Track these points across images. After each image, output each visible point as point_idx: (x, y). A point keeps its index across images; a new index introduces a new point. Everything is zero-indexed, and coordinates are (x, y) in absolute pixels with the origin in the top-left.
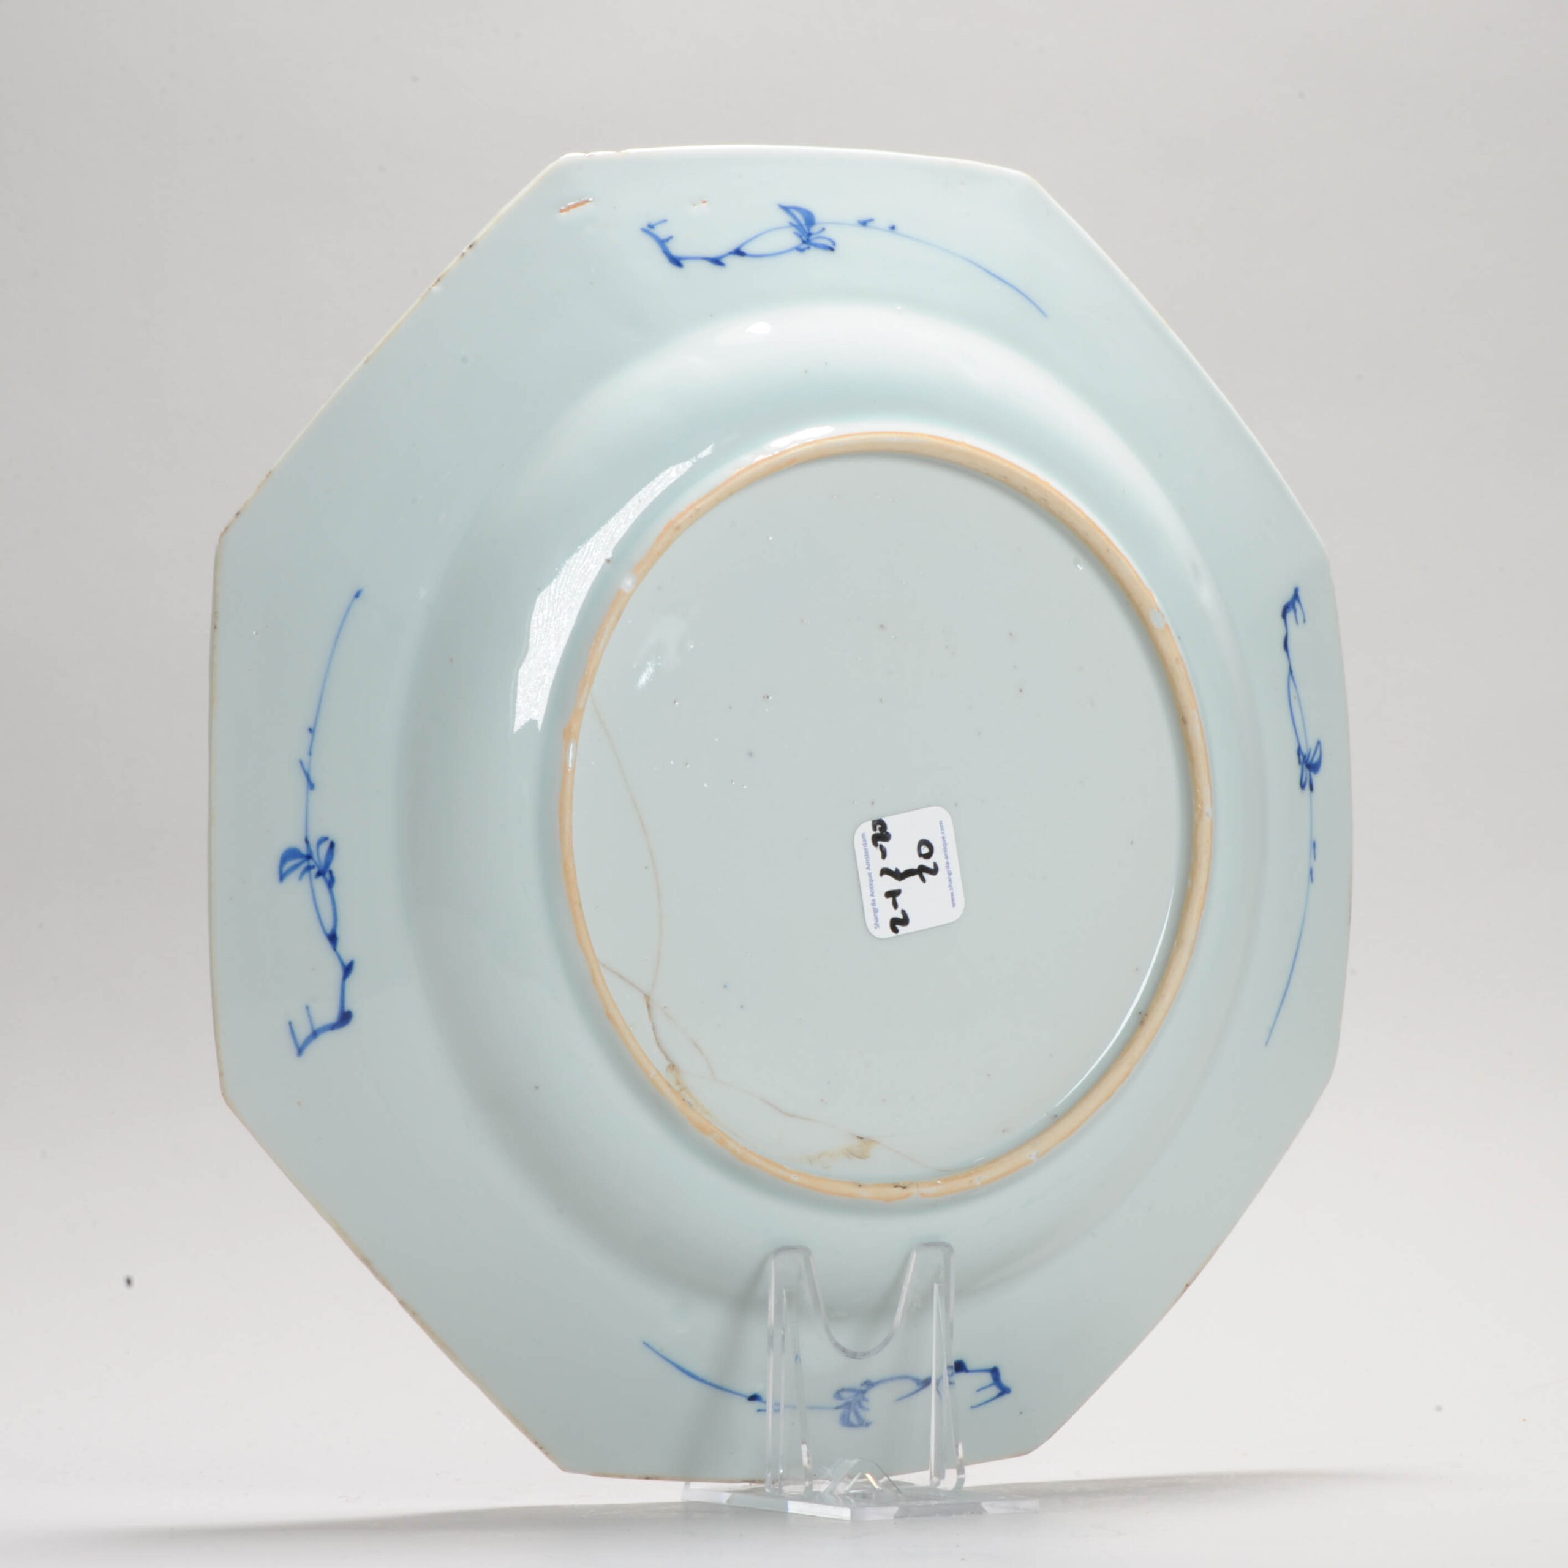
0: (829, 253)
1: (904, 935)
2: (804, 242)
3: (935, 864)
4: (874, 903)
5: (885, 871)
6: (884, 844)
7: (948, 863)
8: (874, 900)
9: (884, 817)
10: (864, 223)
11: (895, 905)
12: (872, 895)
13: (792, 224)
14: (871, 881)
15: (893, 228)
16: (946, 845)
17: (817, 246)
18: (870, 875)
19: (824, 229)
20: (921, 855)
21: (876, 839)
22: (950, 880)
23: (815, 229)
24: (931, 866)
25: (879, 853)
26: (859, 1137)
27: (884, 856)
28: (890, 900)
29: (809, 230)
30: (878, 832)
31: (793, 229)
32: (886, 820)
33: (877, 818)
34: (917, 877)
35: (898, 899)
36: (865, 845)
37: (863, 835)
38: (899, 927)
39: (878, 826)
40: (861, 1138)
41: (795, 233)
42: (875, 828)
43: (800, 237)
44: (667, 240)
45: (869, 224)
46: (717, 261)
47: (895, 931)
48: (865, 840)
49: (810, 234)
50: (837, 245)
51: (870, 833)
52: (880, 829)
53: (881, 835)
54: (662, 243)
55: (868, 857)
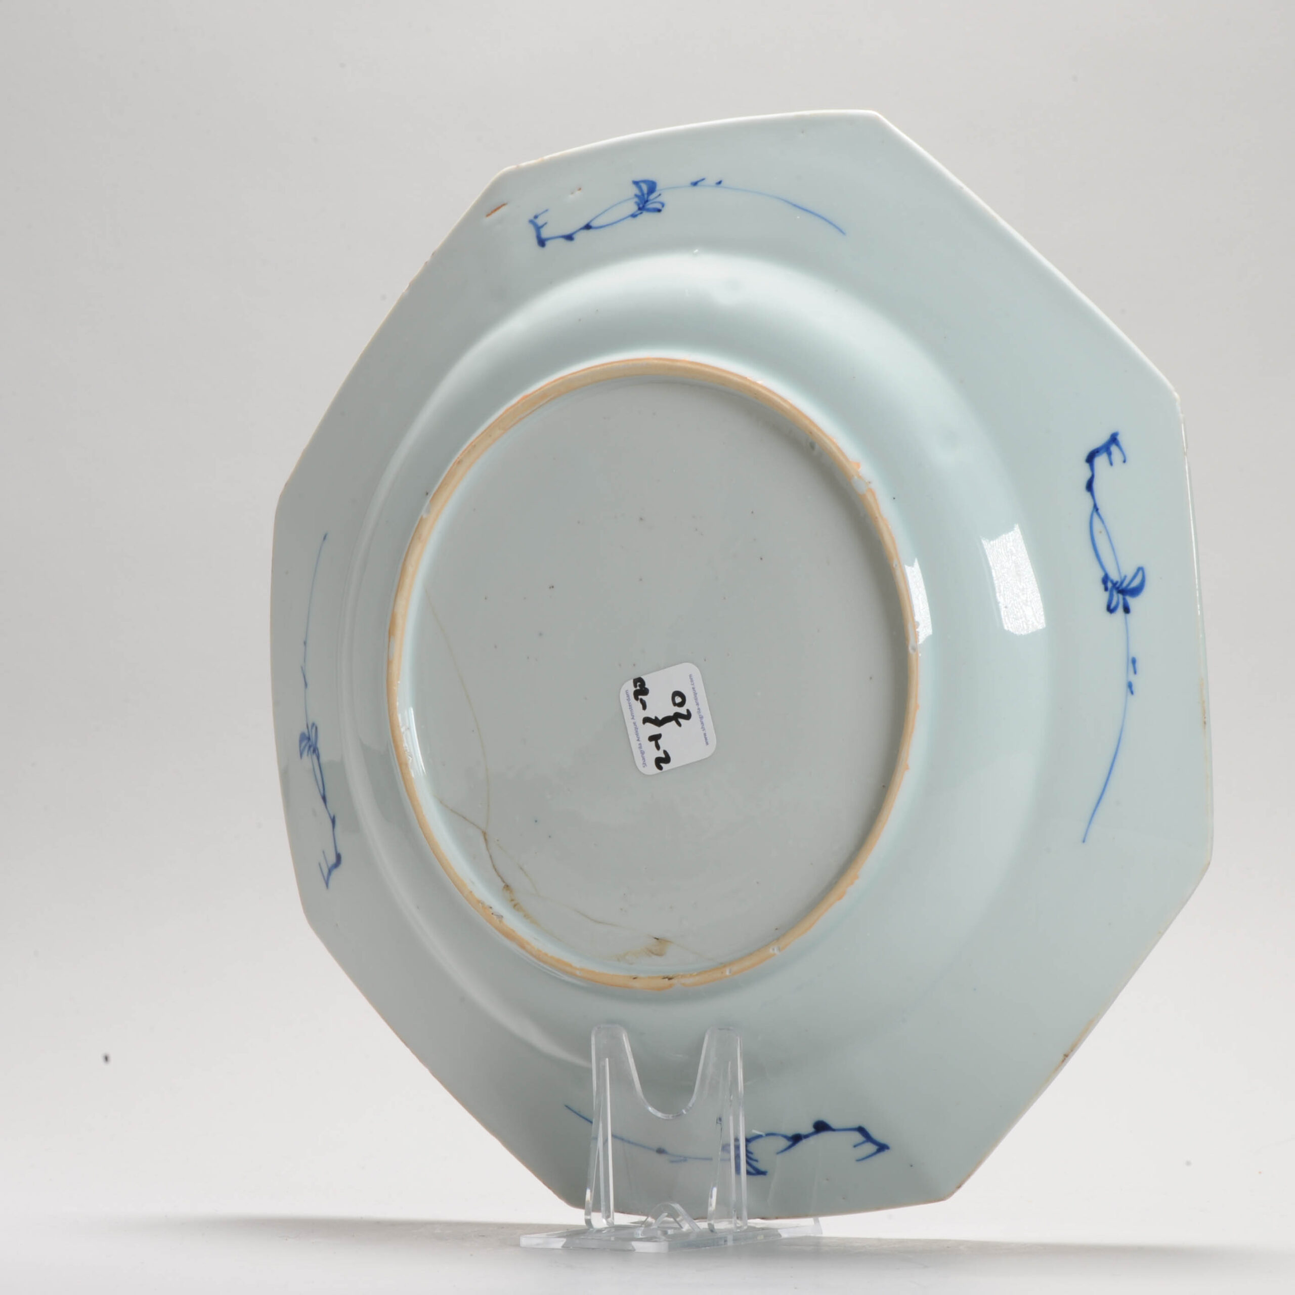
0: (656, 215)
1: (666, 771)
2: (640, 209)
3: (688, 711)
4: (640, 746)
5: (646, 720)
6: (644, 698)
7: (699, 709)
8: (640, 744)
9: (642, 675)
10: (695, 184)
11: (658, 747)
12: (638, 740)
13: (636, 196)
14: (636, 729)
15: (720, 183)
16: (696, 694)
17: (649, 210)
18: (635, 724)
19: (660, 195)
20: (675, 704)
21: (637, 694)
22: (702, 723)
23: (652, 196)
24: (685, 713)
25: (641, 706)
26: (655, 938)
27: (644, 707)
28: (653, 743)
29: (648, 197)
30: (638, 688)
31: (636, 200)
32: (644, 677)
33: (637, 676)
34: (673, 723)
35: (660, 741)
36: (629, 699)
37: (627, 692)
38: (663, 765)
39: (638, 684)
40: (657, 939)
41: (636, 203)
42: (635, 686)
43: (638, 205)
44: (542, 226)
45: (699, 184)
46: (569, 237)
47: (660, 768)
48: (628, 696)
49: (647, 201)
50: (666, 207)
51: (632, 689)
52: (640, 686)
53: (641, 690)
54: (538, 229)
55: (632, 710)
